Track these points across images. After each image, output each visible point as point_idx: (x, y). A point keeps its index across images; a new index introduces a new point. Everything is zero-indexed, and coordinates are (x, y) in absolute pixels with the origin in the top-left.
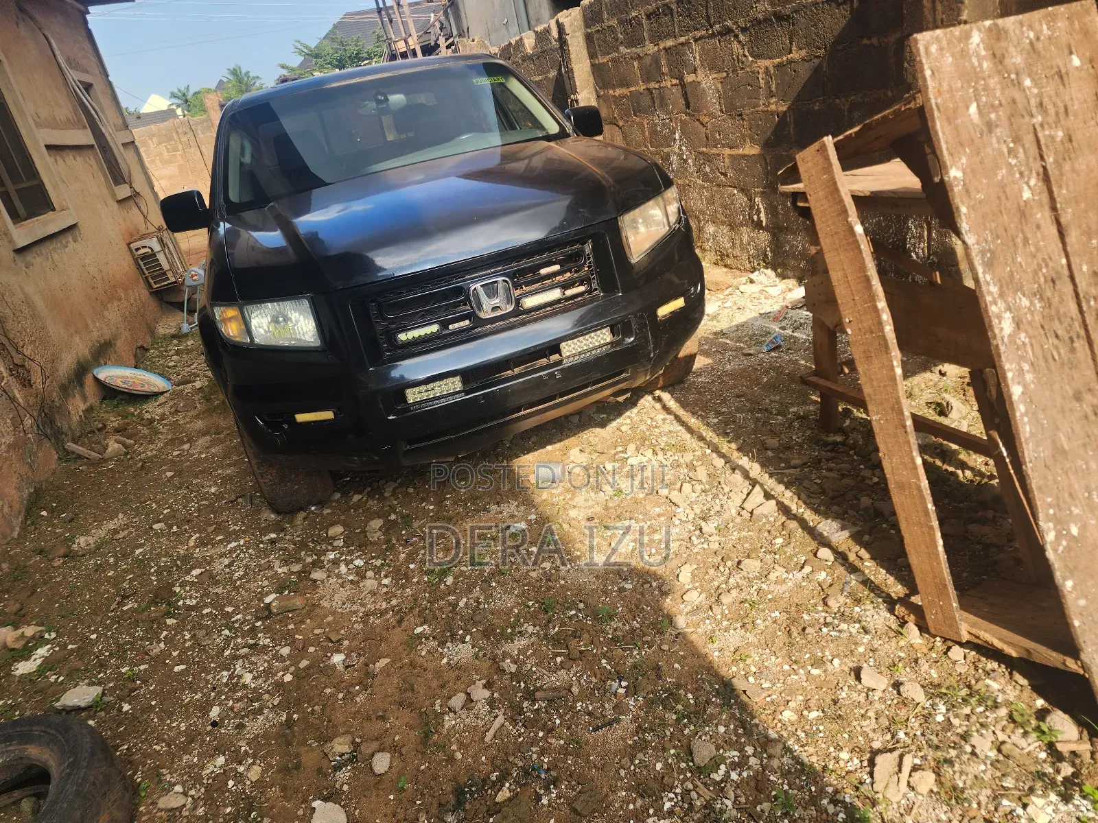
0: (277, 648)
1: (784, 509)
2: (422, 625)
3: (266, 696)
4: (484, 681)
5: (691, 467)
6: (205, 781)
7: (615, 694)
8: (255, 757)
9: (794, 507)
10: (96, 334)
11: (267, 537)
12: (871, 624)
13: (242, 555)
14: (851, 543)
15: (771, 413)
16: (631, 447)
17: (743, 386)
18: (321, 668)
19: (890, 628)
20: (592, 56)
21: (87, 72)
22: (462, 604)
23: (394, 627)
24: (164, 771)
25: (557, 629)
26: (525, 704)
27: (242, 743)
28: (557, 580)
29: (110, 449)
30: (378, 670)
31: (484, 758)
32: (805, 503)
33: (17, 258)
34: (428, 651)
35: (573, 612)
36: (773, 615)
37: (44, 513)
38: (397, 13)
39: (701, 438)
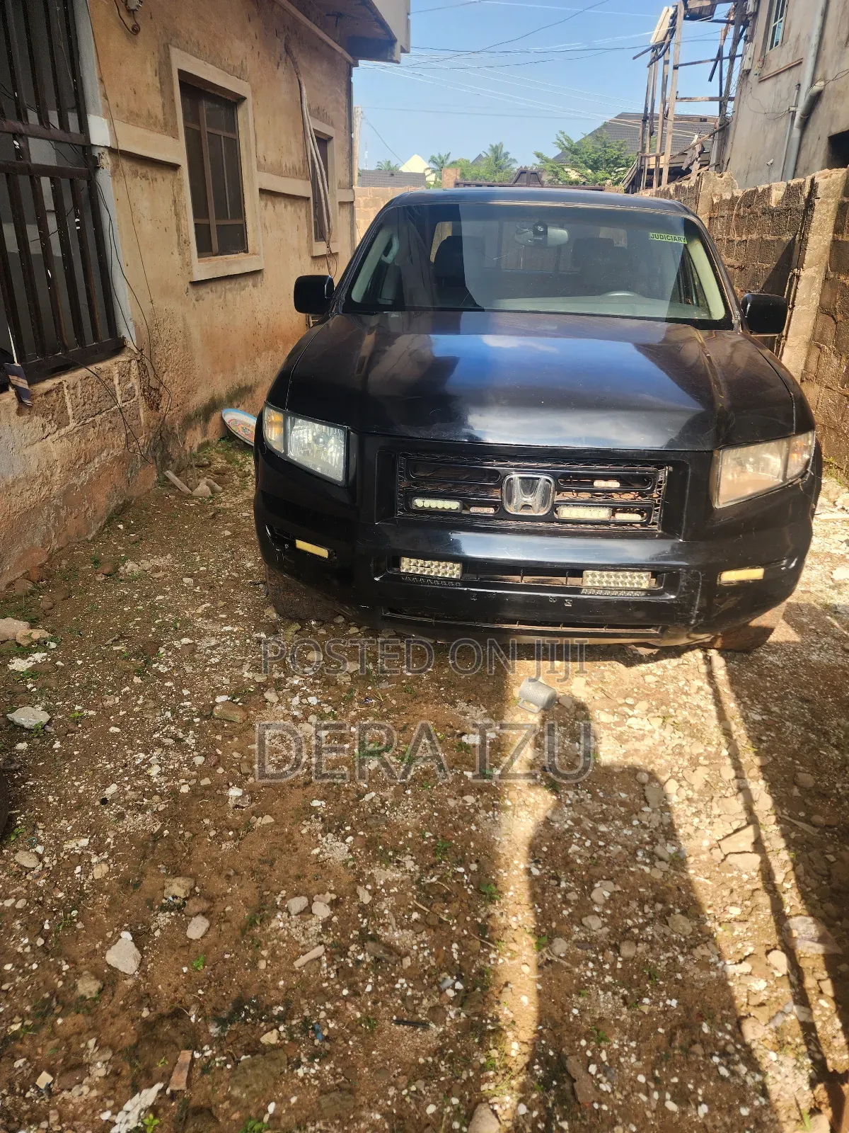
0: (195, 753)
1: (767, 874)
2: (321, 800)
3: (156, 798)
4: (334, 897)
5: (694, 763)
6: (62, 854)
7: (442, 992)
8: (112, 854)
9: (779, 878)
10: (240, 376)
11: (258, 635)
12: (779, 1086)
13: (228, 643)
14: (820, 963)
15: (829, 741)
16: (643, 705)
17: (817, 689)
18: (215, 794)
19: (798, 1105)
20: (837, 230)
21: (332, 125)
22: (367, 797)
23: (299, 787)
24: (40, 825)
25: (434, 879)
26: (353, 948)
27: (111, 834)
28: (470, 823)
29: (199, 489)
30: (258, 824)
31: (282, 983)
32: (797, 878)
33: (190, 290)
34: (309, 831)
35: (461, 870)
36: (668, 1002)
37: (121, 526)
38: (660, 124)
39: (727, 733)
